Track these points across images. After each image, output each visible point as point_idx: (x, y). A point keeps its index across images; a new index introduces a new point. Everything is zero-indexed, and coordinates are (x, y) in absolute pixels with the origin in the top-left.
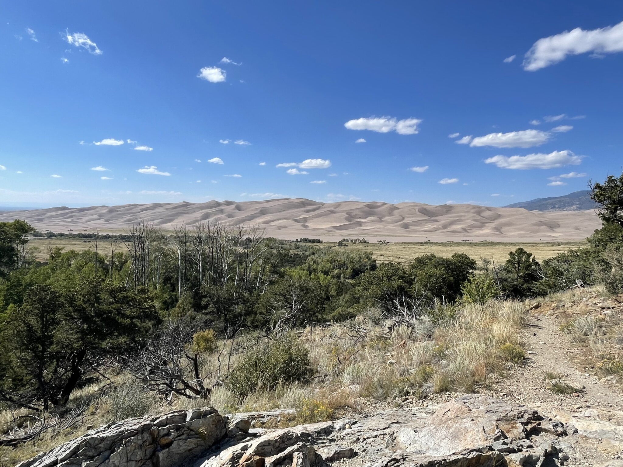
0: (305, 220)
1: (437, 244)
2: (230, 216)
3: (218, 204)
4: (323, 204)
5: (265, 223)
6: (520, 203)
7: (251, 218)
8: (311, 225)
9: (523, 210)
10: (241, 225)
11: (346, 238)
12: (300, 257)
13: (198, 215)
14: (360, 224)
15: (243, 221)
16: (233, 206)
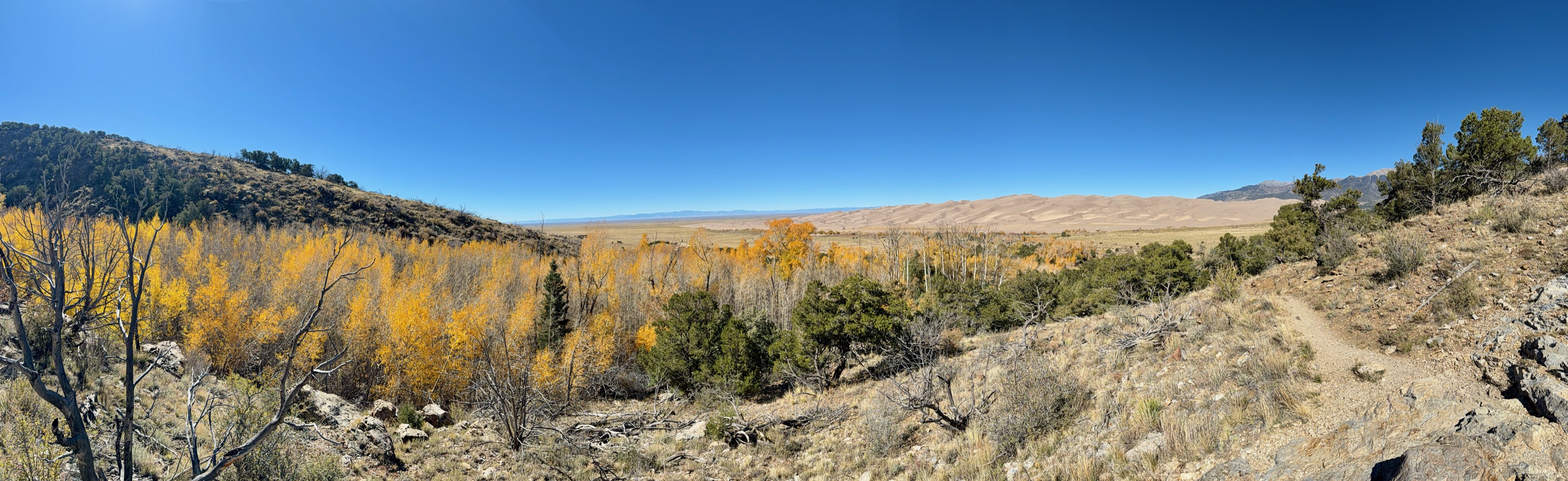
0: (1031, 213)
1: (1147, 231)
2: (965, 214)
3: (956, 203)
4: (1047, 199)
5: (995, 218)
6: (1208, 195)
7: (984, 214)
8: (1036, 218)
9: (1212, 201)
10: (976, 221)
11: (1069, 229)
12: (1028, 248)
13: (937, 214)
14: (1080, 215)
15: (977, 217)
16: (968, 205)
